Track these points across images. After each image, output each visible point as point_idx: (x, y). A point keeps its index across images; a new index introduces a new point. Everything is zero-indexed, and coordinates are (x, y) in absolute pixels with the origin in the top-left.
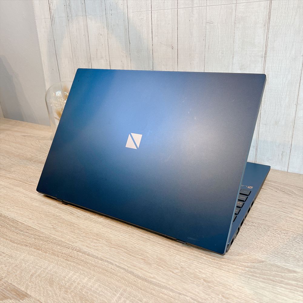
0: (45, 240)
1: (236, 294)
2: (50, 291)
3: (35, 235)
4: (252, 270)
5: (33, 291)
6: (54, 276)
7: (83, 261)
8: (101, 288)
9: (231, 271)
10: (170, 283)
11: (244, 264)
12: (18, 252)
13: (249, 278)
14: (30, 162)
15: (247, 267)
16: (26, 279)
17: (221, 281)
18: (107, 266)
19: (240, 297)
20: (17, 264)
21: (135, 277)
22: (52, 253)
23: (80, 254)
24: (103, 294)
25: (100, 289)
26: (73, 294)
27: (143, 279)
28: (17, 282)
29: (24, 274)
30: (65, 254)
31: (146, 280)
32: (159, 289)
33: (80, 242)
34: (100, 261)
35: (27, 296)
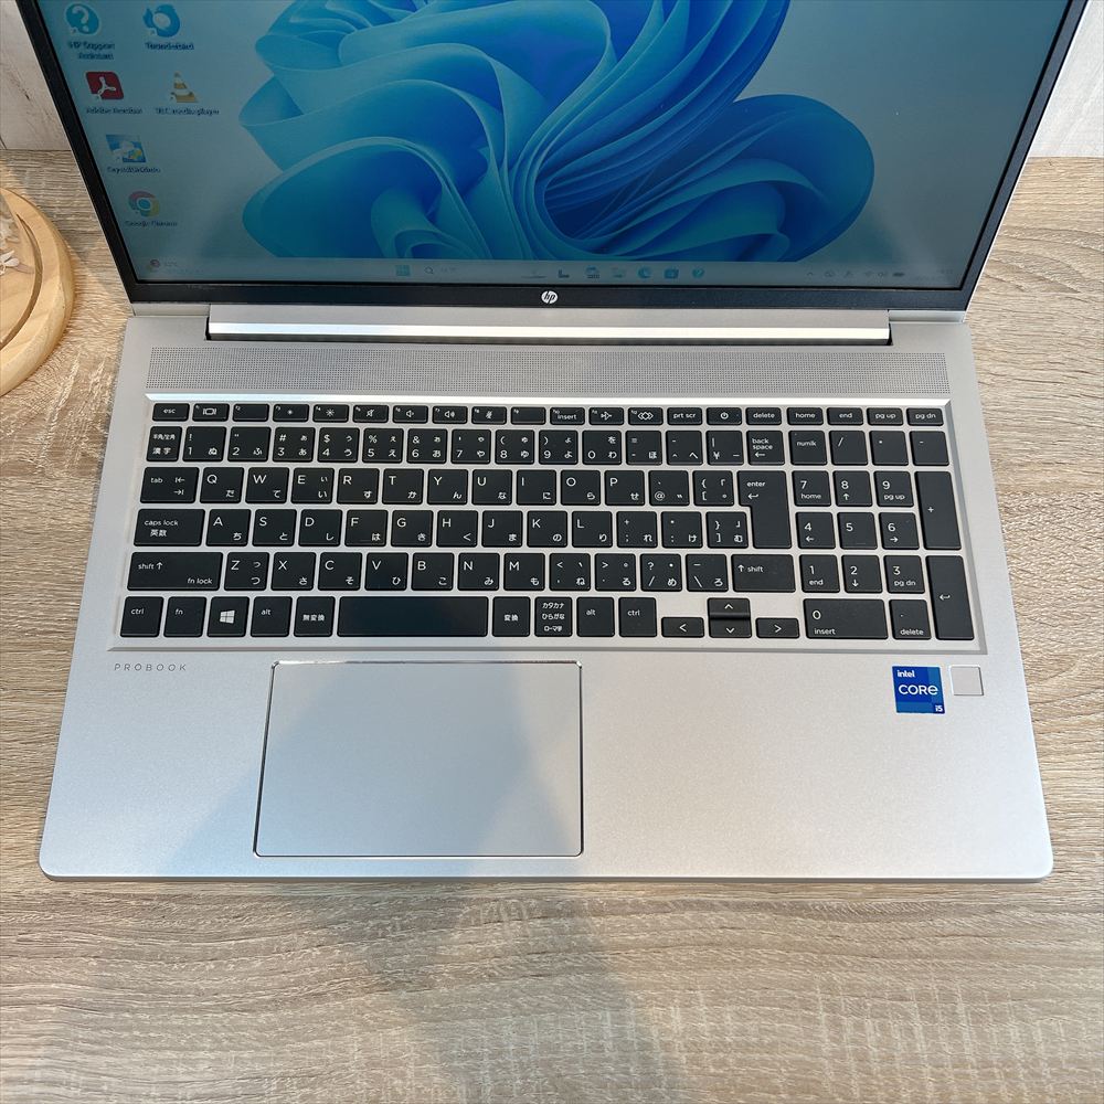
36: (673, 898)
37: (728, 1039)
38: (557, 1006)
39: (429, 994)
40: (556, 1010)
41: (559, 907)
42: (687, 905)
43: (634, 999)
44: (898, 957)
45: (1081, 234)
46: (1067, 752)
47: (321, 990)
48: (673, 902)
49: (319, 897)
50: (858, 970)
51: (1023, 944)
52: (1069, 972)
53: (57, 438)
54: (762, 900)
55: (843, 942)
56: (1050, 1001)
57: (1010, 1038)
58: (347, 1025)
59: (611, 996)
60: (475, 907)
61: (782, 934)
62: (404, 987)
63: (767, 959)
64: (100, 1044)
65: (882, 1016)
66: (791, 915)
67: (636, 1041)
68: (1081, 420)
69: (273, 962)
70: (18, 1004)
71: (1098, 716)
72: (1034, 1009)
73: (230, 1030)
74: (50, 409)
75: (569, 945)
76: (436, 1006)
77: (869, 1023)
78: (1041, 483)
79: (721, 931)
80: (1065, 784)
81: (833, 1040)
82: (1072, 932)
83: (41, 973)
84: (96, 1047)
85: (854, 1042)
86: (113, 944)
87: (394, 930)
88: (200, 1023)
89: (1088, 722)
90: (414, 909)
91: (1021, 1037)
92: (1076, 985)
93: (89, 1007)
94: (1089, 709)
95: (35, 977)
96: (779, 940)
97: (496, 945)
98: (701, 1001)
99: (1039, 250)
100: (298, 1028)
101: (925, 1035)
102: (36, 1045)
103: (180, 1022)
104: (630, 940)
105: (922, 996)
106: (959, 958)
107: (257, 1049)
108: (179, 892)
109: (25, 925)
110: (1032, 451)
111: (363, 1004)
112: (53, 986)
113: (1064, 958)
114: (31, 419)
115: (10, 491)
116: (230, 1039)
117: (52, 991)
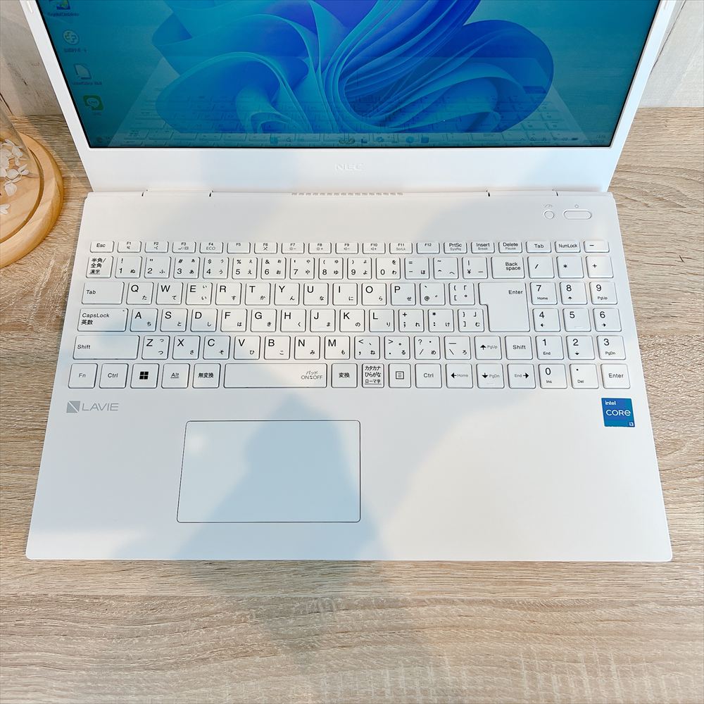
36: (428, 597)
37: (464, 688)
38: (355, 666)
39: (274, 659)
40: (355, 670)
41: (356, 603)
42: (438, 601)
43: (404, 661)
44: (573, 634)
45: (686, 171)
46: (681, 502)
47: (205, 656)
48: (429, 600)
49: (204, 597)
50: (547, 642)
51: (652, 625)
52: (683, 644)
53: (41, 307)
54: (484, 598)
55: (537, 624)
56: (671, 663)
57: (644, 687)
58: (223, 679)
59: (389, 659)
60: (303, 603)
61: (498, 619)
62: (259, 655)
63: (488, 636)
64: (67, 690)
65: (562, 672)
66: (504, 607)
67: (405, 689)
68: (687, 289)
69: (175, 638)
70: (15, 665)
71: (700, 478)
72: (660, 668)
73: (148, 682)
74: (37, 289)
75: (362, 627)
76: (279, 666)
77: (554, 677)
78: (662, 329)
79: (459, 618)
80: (678, 523)
81: (531, 687)
82: (684, 618)
83: (30, 645)
84: (64, 693)
85: (546, 689)
86: (75, 627)
87: (251, 618)
88: (129, 677)
89: (693, 483)
90: (264, 604)
91: (652, 686)
92: (687, 652)
93: (60, 667)
94: (694, 474)
95: (26, 648)
96: (496, 623)
97: (316, 627)
98: (447, 663)
99: (659, 181)
100: (191, 680)
101: (591, 685)
102: (26, 692)
103: (117, 677)
104: (401, 624)
105: (588, 660)
106: (612, 635)
107: (165, 694)
108: (117, 594)
109: (19, 615)
110: (656, 309)
111: (233, 666)
112: (37, 654)
113: (679, 634)
114: (24, 295)
115: (11, 341)
116: (148, 688)
117: (38, 657)
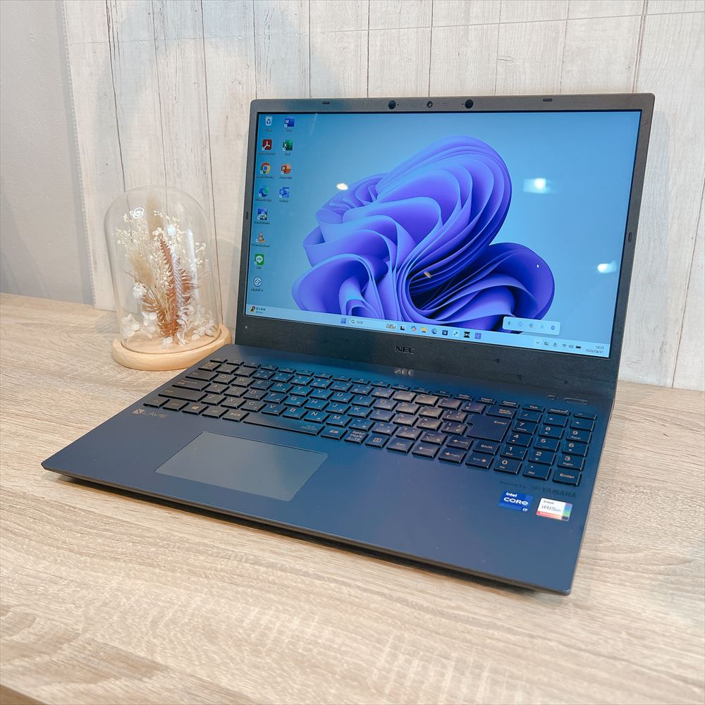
0: (161, 544)
1: (657, 629)
2: (215, 653)
3: (132, 535)
4: (673, 578)
5: (169, 655)
6: (211, 620)
7: (274, 583)
8: (339, 637)
9: (627, 584)
10: (500, 615)
11: (650, 567)
12: (99, 574)
13: (672, 594)
14: (61, 380)
15: (660, 574)
16: (142, 632)
17: (613, 604)
18: (337, 590)
19: (668, 634)
20: (107, 601)
21: (415, 609)
22: (189, 570)
23: (262, 569)
24: (349, 649)
25: (338, 640)
26: (274, 655)
27: (433, 612)
28: (120, 639)
29: (133, 620)
30: (222, 570)
31: (442, 614)
32: (479, 629)
33: (250, 543)
34: (317, 582)
35: (158, 670)
38: (232, 598)
41: (263, 562)
44: (455, 639)
48: (328, 578)
49: (149, 527)
50: (423, 636)
52: (576, 681)
54: (380, 591)
55: (421, 622)
58: (120, 573)
59: (265, 602)
60: (220, 551)
61: (385, 607)
62: (160, 568)
63: (368, 615)
65: (427, 661)
66: (395, 601)
67: (264, 624)
69: (107, 542)
72: (539, 691)
73: (65, 558)
75: (258, 577)
76: (169, 579)
77: (416, 662)
78: (649, 485)
79: (347, 596)
81: (387, 661)
82: (587, 663)
85: (402, 668)
86: (45, 517)
88: (55, 552)
96: (381, 609)
100: (96, 566)
101: (452, 679)
103: (46, 549)
104: (292, 585)
105: (461, 661)
106: (497, 651)
107: (70, 568)
108: (90, 510)
110: (648, 474)
111: (134, 568)
113: (575, 673)
